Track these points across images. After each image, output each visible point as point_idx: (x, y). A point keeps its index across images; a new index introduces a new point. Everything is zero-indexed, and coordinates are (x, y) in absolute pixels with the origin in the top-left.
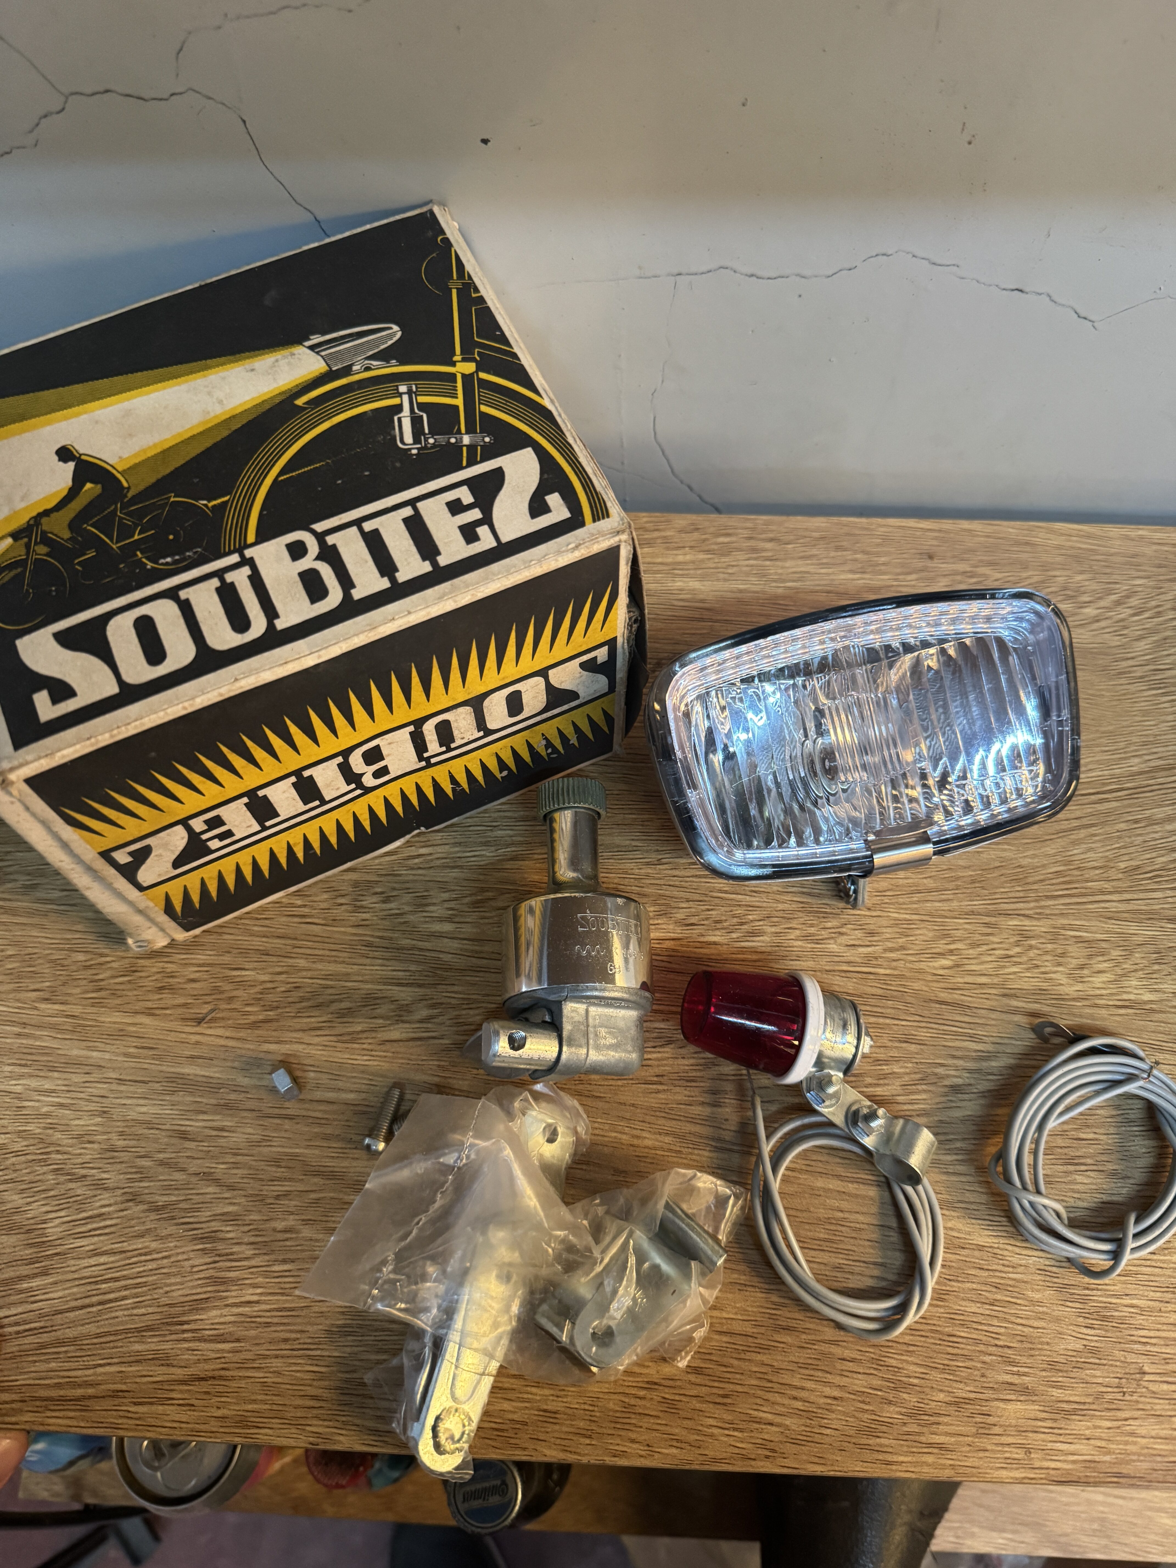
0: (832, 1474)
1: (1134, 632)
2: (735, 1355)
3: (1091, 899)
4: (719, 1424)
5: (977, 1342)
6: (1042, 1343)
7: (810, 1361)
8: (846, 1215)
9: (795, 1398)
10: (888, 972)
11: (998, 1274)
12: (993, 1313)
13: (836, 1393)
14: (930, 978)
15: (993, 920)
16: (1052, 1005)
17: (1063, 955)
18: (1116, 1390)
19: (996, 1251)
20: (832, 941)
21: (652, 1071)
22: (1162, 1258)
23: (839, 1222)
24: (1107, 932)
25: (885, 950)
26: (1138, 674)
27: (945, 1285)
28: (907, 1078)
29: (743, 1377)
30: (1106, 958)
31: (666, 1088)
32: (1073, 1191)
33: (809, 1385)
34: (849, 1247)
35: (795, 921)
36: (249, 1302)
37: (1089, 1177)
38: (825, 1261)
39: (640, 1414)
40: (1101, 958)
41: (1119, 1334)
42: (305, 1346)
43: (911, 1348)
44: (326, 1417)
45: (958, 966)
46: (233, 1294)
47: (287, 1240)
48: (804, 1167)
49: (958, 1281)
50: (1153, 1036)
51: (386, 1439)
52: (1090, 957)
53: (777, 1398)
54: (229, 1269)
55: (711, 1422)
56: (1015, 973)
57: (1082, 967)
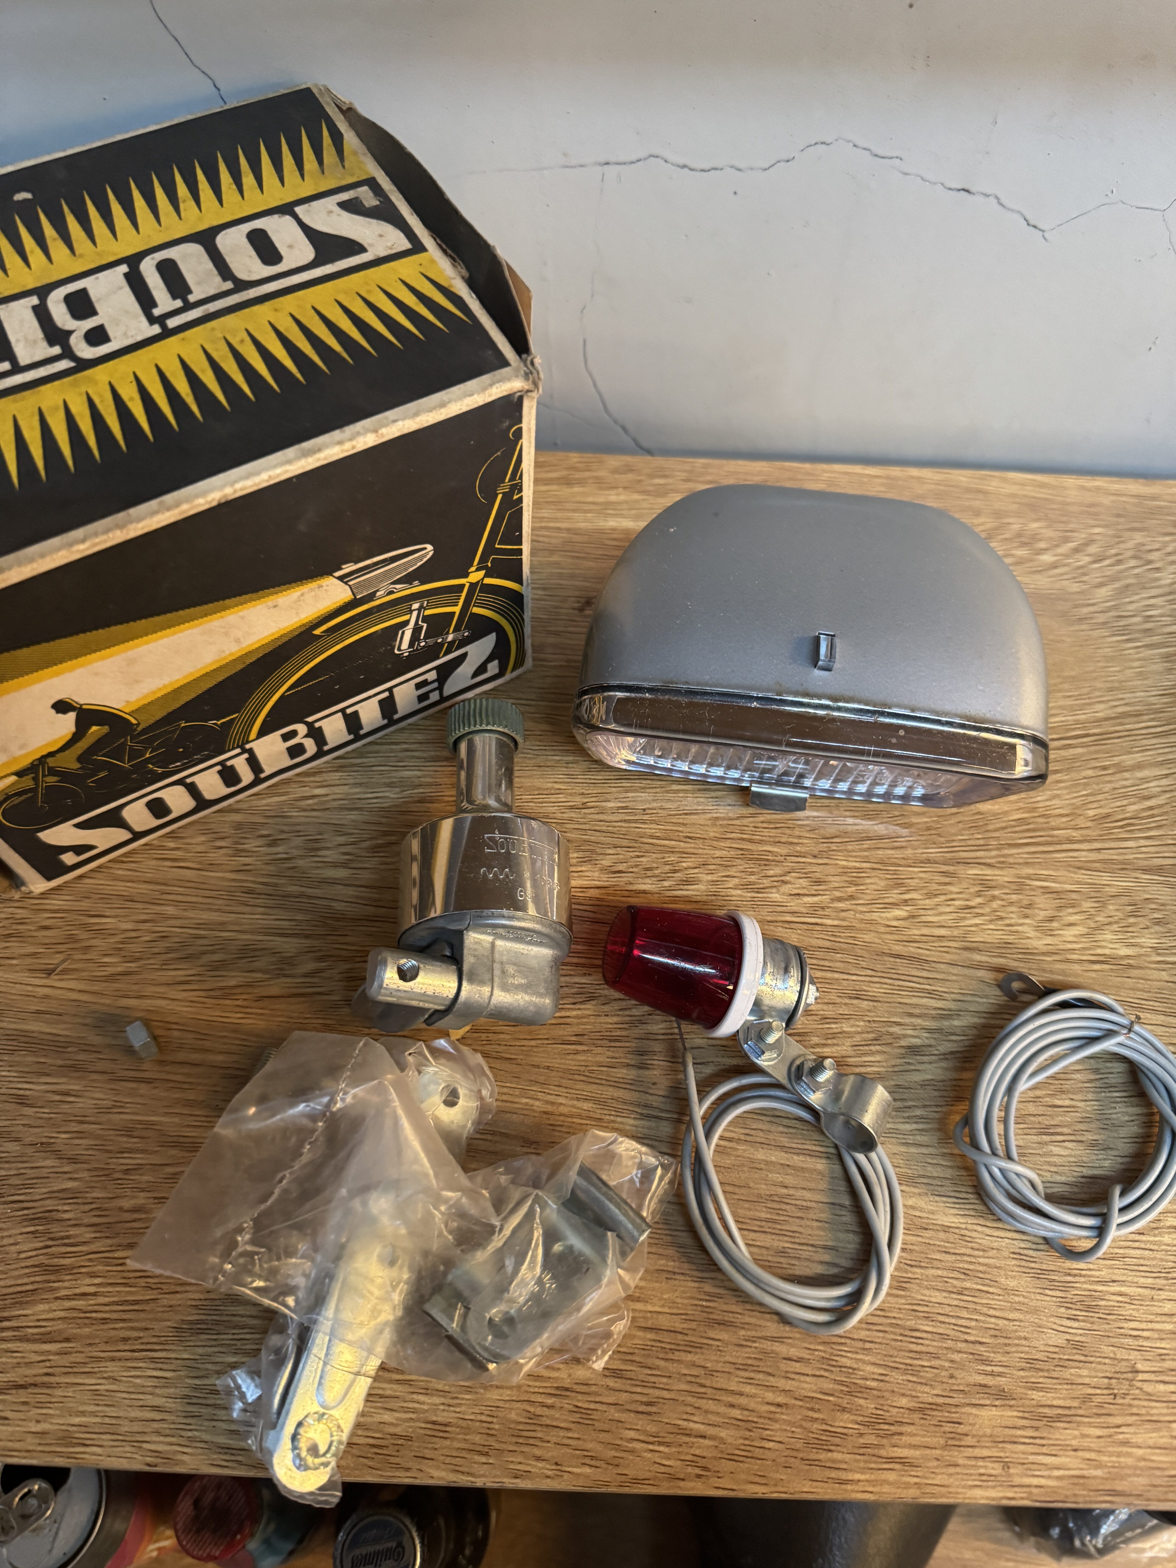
0: (775, 1496)
1: (1094, 578)
2: (661, 1356)
3: (1058, 847)
4: (642, 1438)
5: (944, 1337)
6: (1020, 1338)
7: (750, 1362)
8: (791, 1192)
9: (732, 1406)
10: (836, 923)
11: (966, 1258)
12: (962, 1304)
13: (780, 1399)
14: (883, 929)
15: (951, 869)
16: (1019, 960)
17: (1030, 906)
18: (1105, 1392)
19: (963, 1232)
20: (774, 890)
21: (570, 1030)
22: (1152, 1239)
23: (782, 1200)
24: (1078, 883)
25: (833, 900)
26: (1101, 620)
27: (906, 1272)
28: (858, 1038)
29: (670, 1381)
30: (1076, 910)
31: (585, 1048)
32: (1049, 1163)
33: (748, 1389)
34: (796, 1229)
35: (734, 869)
36: (84, 1294)
37: (1066, 1148)
38: (768, 1245)
39: (547, 1426)
40: (1071, 910)
41: (1107, 1326)
42: (149, 1347)
43: (868, 1345)
44: (168, 1432)
45: (913, 917)
46: (66, 1284)
47: (134, 1221)
48: (742, 1137)
49: (921, 1267)
50: (1131, 993)
51: (239, 1458)
52: (1060, 908)
53: (711, 1406)
54: (63, 1255)
55: (632, 1434)
56: (976, 925)
57: (1051, 919)
